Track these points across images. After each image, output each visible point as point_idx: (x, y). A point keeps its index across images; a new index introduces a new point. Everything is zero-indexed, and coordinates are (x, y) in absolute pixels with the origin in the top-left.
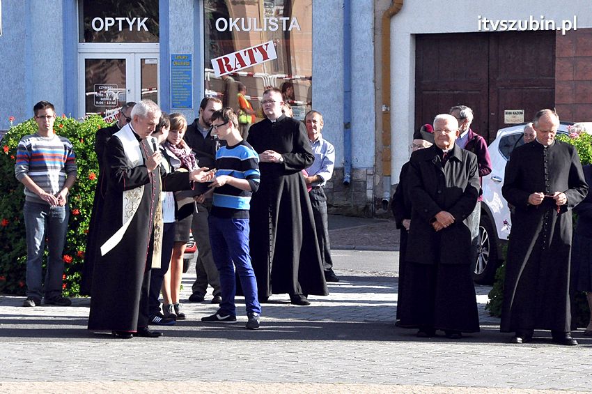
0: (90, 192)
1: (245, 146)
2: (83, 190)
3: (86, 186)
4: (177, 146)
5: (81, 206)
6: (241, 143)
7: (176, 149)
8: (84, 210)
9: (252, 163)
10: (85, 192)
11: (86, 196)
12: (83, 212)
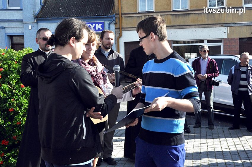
0: (22, 95)
1: (177, 60)
2: (17, 94)
3: (19, 91)
4: (89, 63)
5: (15, 105)
6: (172, 56)
7: (88, 66)
8: (17, 108)
9: (190, 79)
10: (19, 96)
11: (19, 98)
12: (17, 109)
